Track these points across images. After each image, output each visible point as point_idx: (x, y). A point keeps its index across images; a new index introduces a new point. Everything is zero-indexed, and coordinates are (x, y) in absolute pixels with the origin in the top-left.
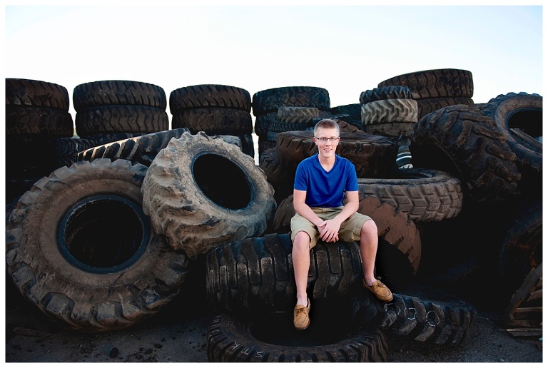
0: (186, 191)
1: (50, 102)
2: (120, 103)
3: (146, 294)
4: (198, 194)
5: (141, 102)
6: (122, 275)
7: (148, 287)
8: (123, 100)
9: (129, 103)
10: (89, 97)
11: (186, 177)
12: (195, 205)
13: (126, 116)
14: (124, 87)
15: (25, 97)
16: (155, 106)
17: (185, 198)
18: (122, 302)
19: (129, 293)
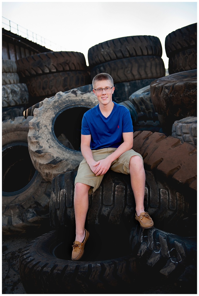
0: (40, 139)
1: (69, 66)
2: (118, 58)
3: (28, 211)
4: (51, 141)
5: (134, 54)
6: (16, 198)
7: (30, 207)
8: (119, 55)
9: (124, 57)
10: (96, 57)
11: (44, 128)
12: (44, 149)
13: (122, 68)
14: (119, 44)
15: (51, 66)
16: (148, 55)
17: (39, 144)
18: (12, 216)
19: (18, 210)
